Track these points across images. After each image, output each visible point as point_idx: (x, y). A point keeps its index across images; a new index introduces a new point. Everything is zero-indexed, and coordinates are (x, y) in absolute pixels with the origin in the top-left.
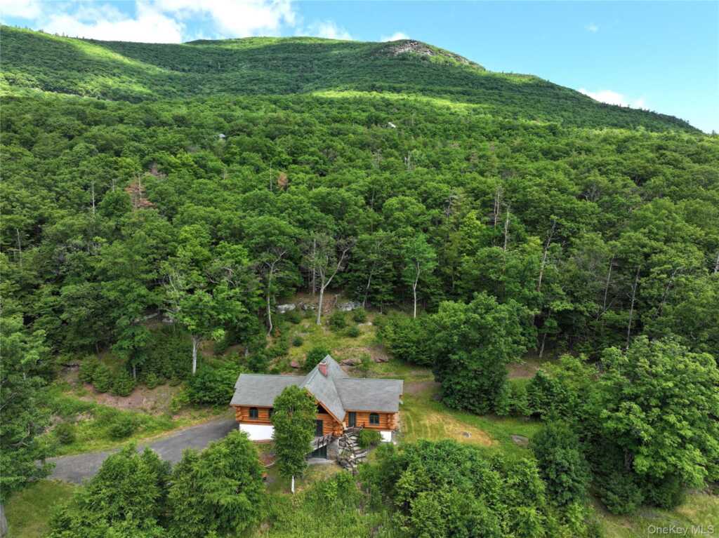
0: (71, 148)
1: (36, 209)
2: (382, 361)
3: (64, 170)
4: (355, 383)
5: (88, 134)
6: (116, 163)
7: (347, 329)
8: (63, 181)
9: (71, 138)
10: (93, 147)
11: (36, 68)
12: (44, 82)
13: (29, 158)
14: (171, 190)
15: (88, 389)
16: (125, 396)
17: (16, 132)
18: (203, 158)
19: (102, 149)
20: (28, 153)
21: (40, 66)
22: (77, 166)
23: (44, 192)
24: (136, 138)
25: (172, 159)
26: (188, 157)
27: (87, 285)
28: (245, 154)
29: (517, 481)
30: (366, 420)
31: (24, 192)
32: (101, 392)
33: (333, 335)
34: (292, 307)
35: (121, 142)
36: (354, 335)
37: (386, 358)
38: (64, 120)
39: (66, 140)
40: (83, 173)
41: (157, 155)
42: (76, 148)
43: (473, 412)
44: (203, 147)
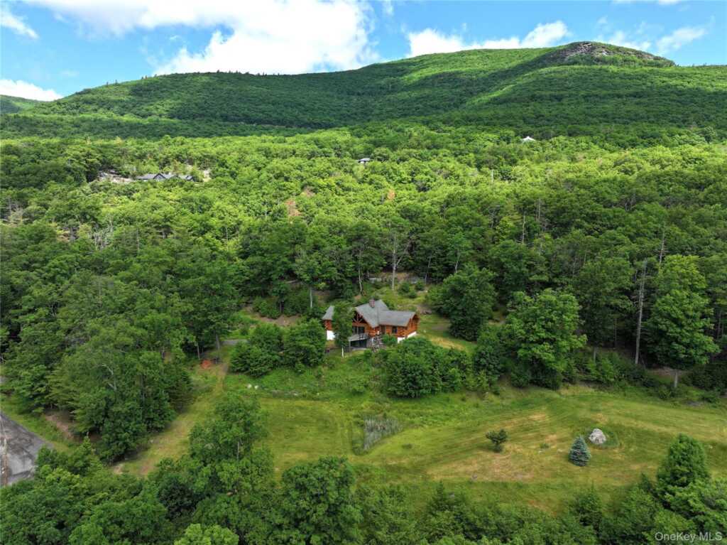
0: (259, 176)
1: (236, 216)
2: (427, 313)
3: (253, 192)
4: (388, 312)
5: (269, 167)
6: (284, 186)
7: (409, 294)
8: (252, 199)
9: (259, 169)
10: (271, 175)
11: (242, 105)
12: (247, 116)
13: (234, 185)
14: (313, 204)
15: (257, 314)
16: (275, 319)
17: (227, 168)
18: (342, 180)
19: (277, 177)
20: (233, 181)
21: (245, 103)
22: (261, 188)
23: (241, 206)
24: (300, 167)
25: (321, 182)
26: (332, 181)
27: (259, 257)
28: (373, 176)
29: (455, 359)
30: (390, 330)
31: (231, 207)
32: (263, 316)
33: (399, 296)
34: (379, 280)
35: (289, 172)
36: (413, 297)
37: (429, 311)
38: (255, 157)
39: (256, 171)
40: (264, 194)
41: (311, 180)
42: (262, 177)
43: (464, 338)
44: (346, 171)
